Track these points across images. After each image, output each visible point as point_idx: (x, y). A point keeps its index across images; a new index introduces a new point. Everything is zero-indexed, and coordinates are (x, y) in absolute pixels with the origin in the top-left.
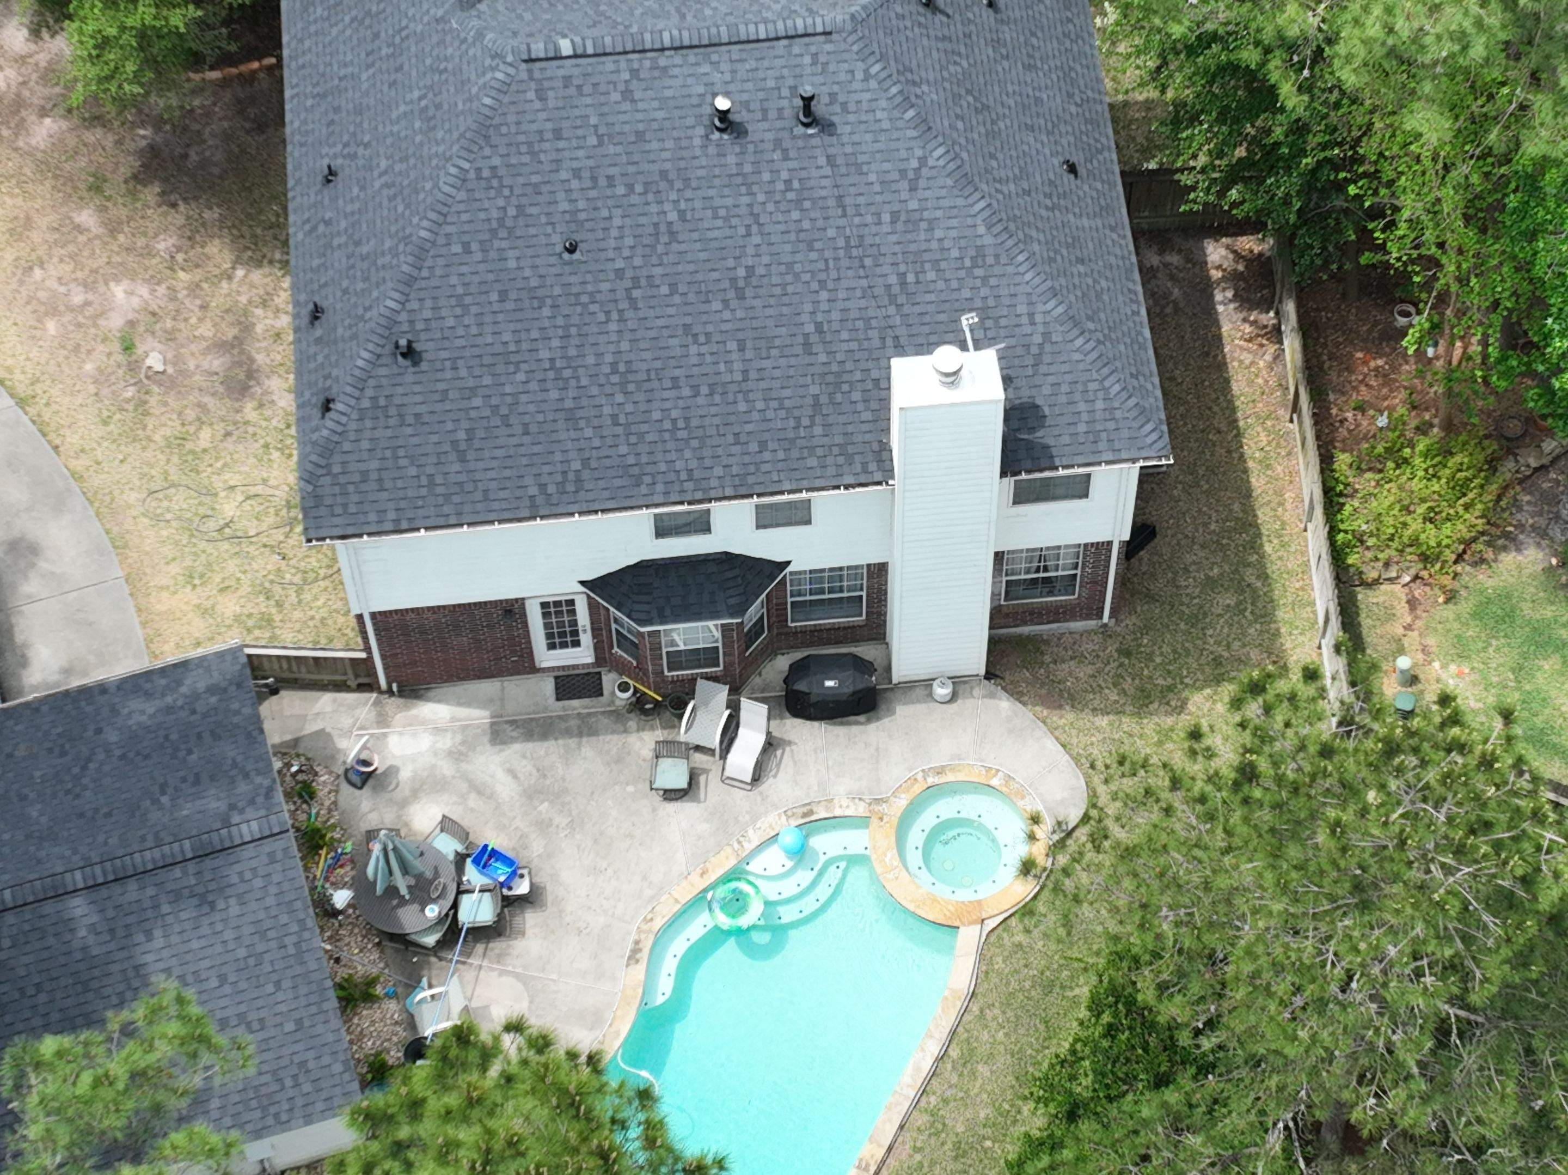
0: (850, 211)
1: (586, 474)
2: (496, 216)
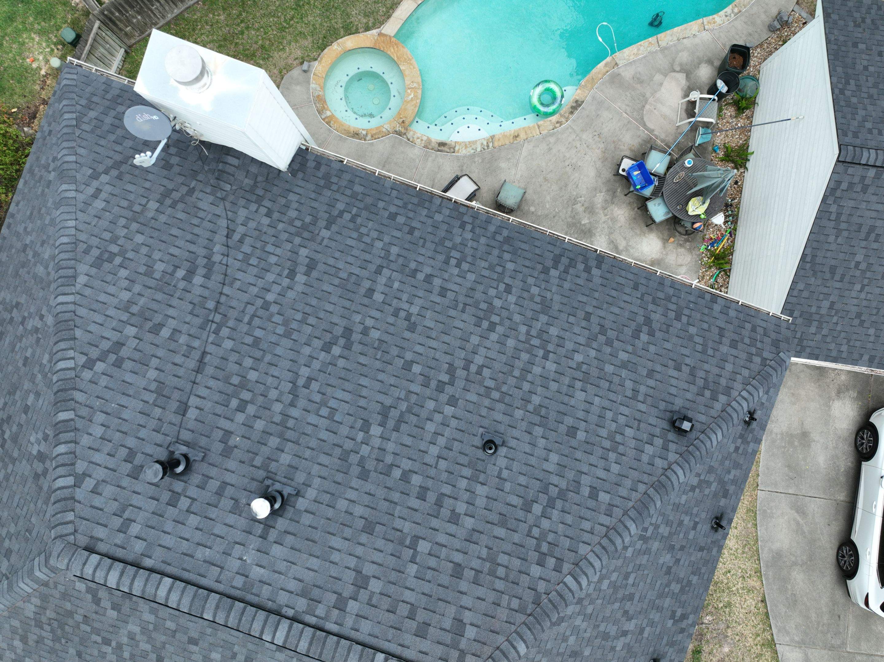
0: (196, 355)
2: (555, 512)
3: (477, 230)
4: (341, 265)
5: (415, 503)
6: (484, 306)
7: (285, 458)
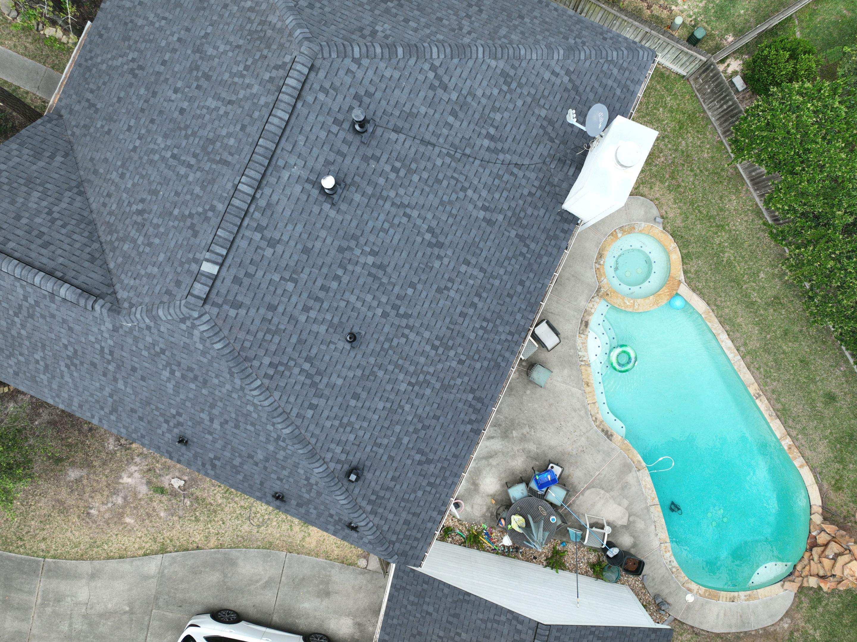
0: (433, 140)
2: (303, 378)
3: (506, 344)
5: (319, 283)
7: (357, 197)
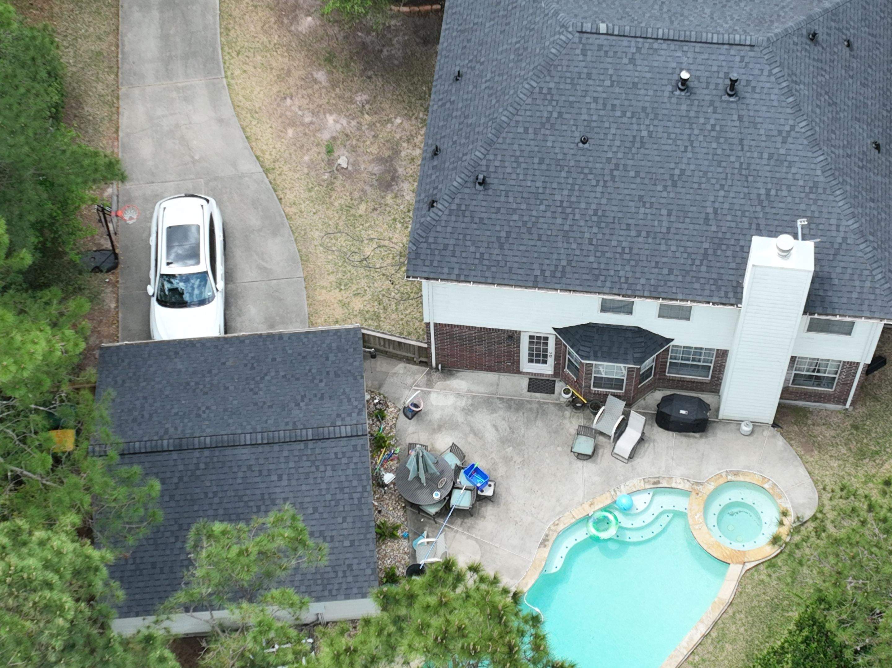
1: (568, 269)
2: (546, 116)
4: (691, 227)
6: (603, 225)
